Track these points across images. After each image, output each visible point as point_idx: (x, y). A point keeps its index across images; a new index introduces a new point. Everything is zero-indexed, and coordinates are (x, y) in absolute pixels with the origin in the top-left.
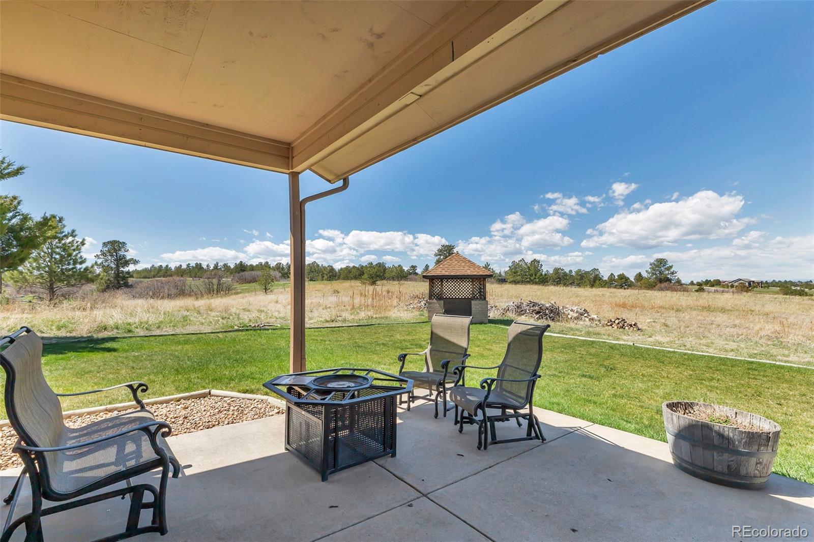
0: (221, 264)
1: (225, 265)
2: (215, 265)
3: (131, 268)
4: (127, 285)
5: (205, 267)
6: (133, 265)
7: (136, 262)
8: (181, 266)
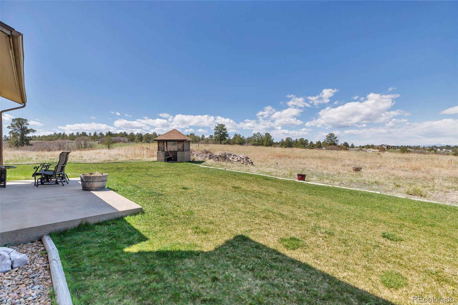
0: (98, 133)
1: (101, 134)
2: (94, 133)
3: (30, 135)
4: (28, 144)
5: (88, 134)
6: (32, 133)
7: (34, 131)
8: (73, 133)
